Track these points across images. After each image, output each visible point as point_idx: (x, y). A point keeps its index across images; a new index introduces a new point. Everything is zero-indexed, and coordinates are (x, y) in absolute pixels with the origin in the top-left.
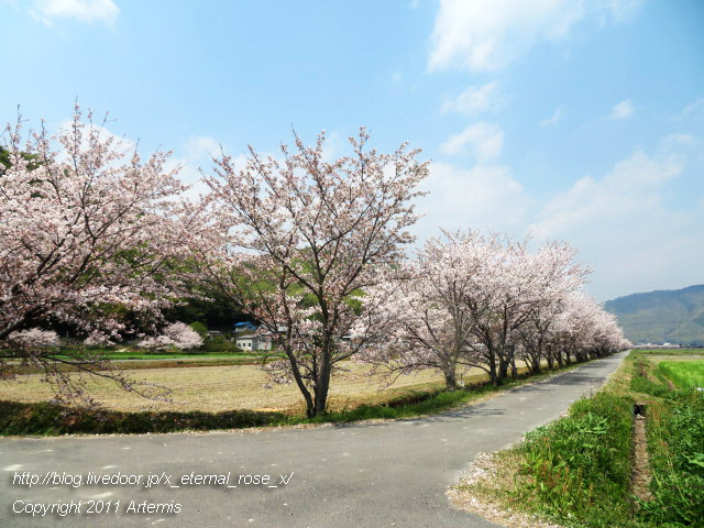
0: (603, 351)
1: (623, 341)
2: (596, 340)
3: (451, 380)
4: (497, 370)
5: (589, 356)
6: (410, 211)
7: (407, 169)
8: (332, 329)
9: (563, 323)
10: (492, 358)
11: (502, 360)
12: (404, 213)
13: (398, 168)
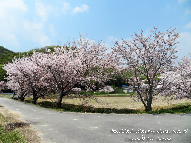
7: (172, 36)
8: (152, 86)
12: (173, 50)
13: (169, 36)
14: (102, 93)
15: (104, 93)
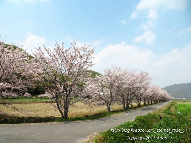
0: (164, 100)
1: (171, 98)
2: (161, 97)
3: (109, 109)
4: (126, 106)
5: (159, 102)
6: (91, 62)
7: (87, 51)
8: (68, 95)
9: (148, 92)
10: (124, 102)
11: (127, 103)
12: (90, 63)
13: (85, 51)
14: (42, 98)
15: (45, 98)
